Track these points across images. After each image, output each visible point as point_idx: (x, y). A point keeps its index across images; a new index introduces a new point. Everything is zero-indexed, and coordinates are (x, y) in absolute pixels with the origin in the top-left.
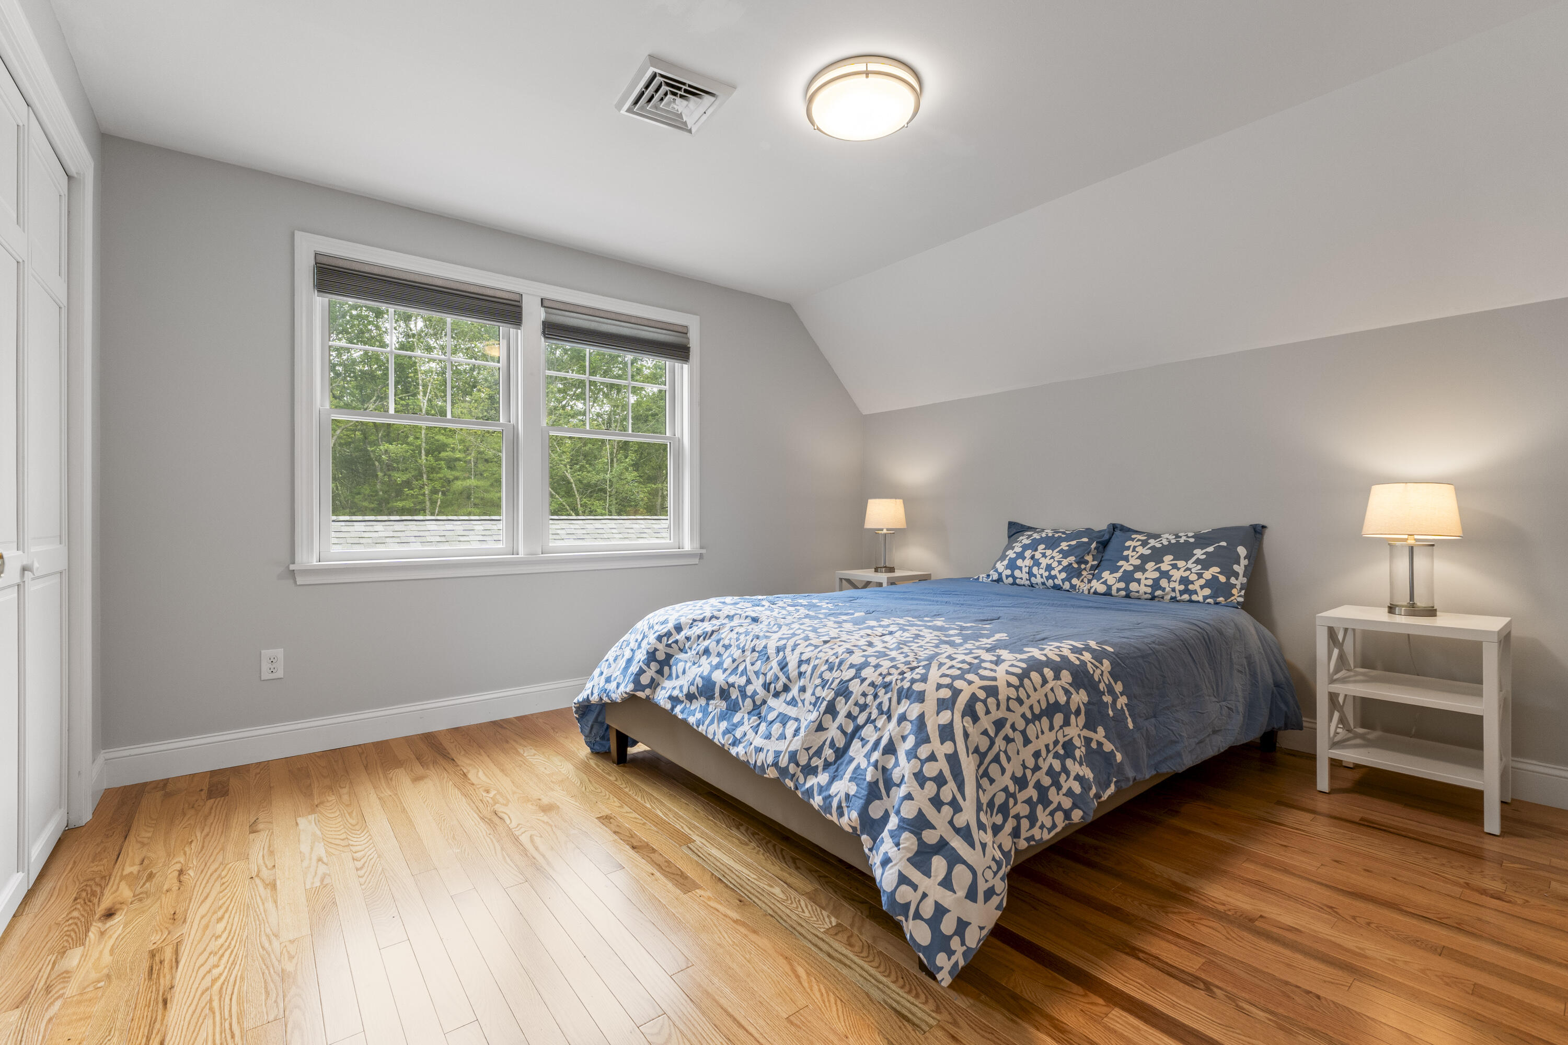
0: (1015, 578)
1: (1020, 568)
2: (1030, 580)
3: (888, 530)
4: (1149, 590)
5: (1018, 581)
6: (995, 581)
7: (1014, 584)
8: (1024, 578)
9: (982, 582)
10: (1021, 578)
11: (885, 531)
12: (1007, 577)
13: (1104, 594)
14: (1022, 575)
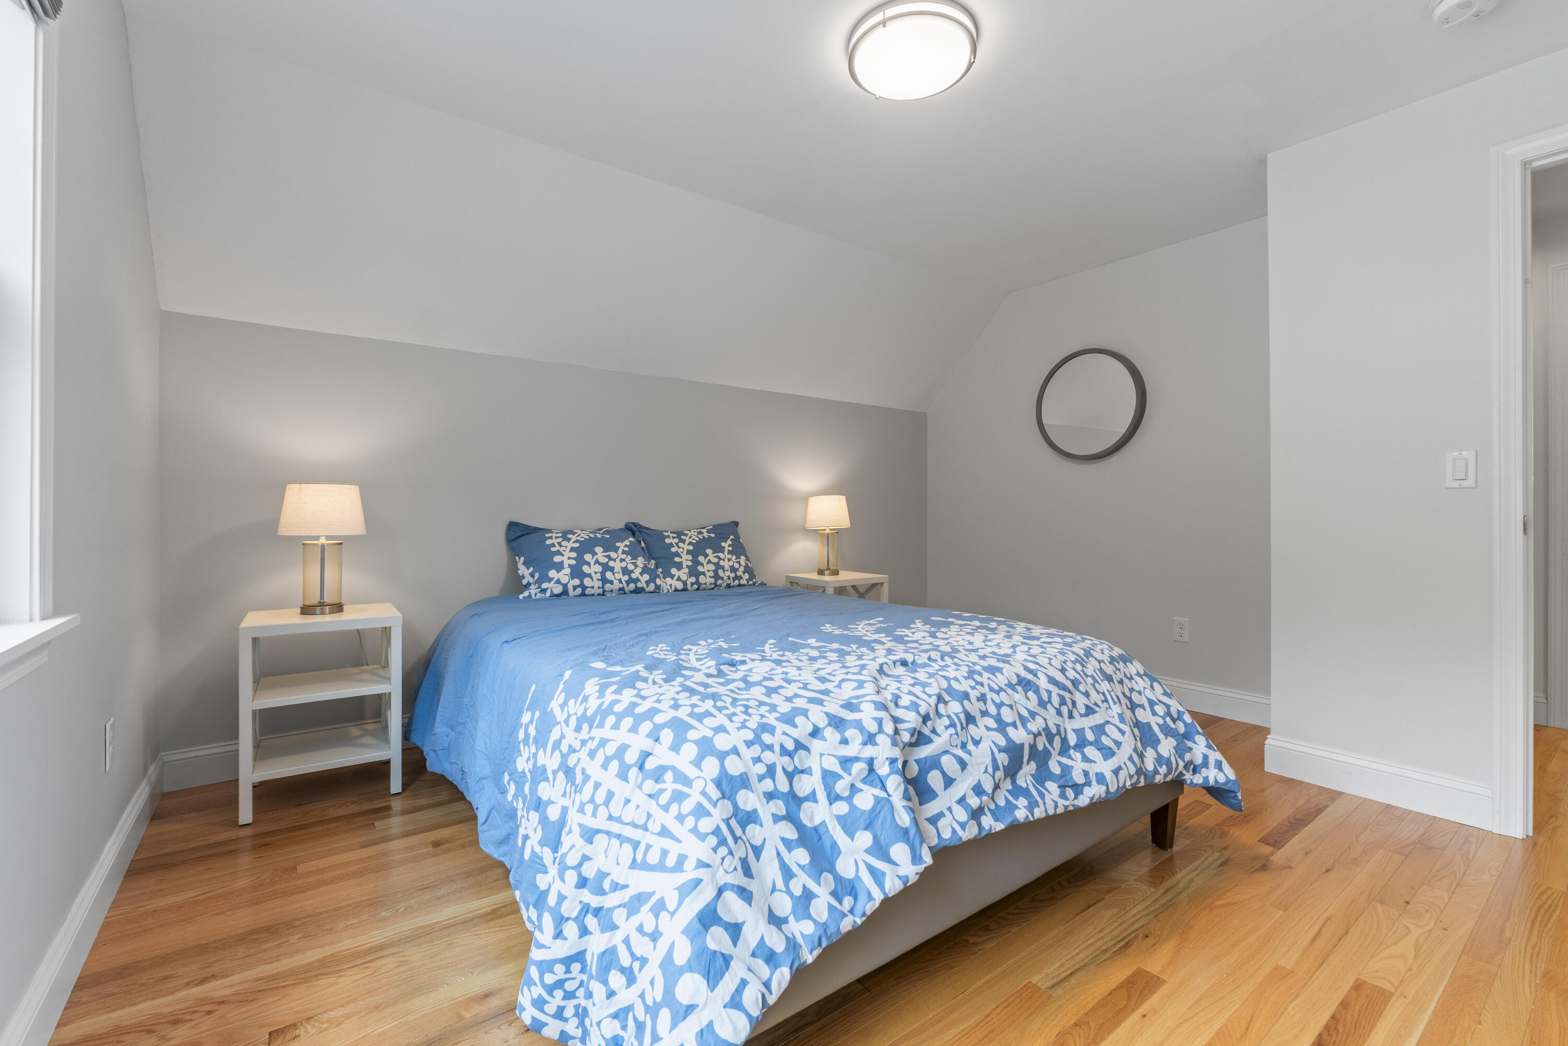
0: (583, 587)
1: (589, 576)
2: (603, 587)
3: (328, 538)
4: (713, 581)
5: (588, 591)
6: (557, 595)
7: (583, 594)
8: (596, 587)
9: (537, 600)
10: (593, 587)
11: (323, 541)
12: (575, 588)
13: (682, 590)
14: (593, 584)
